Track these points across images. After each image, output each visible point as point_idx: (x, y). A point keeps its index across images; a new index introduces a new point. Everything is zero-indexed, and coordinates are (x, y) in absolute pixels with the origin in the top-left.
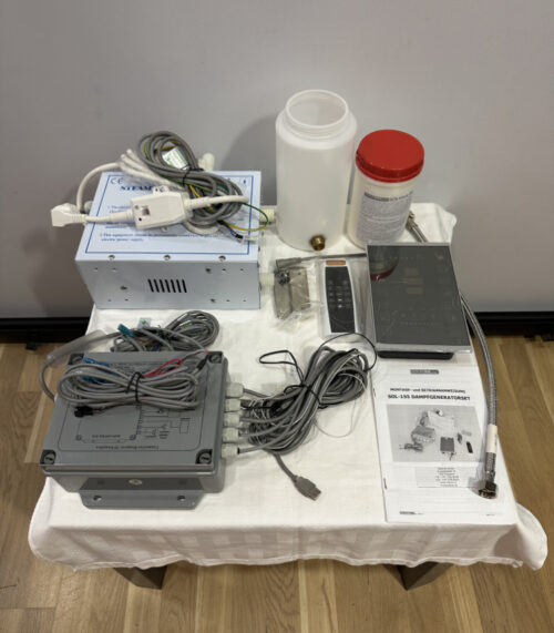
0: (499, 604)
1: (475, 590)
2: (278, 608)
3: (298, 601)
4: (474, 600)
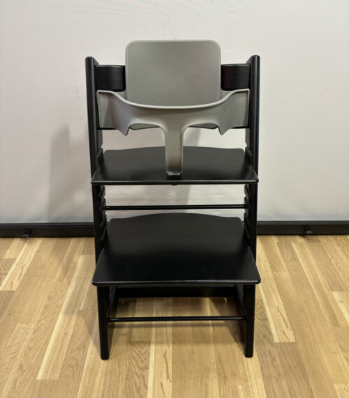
0: (274, 367)
1: (259, 358)
2: (135, 365)
3: (149, 362)
4: (258, 364)
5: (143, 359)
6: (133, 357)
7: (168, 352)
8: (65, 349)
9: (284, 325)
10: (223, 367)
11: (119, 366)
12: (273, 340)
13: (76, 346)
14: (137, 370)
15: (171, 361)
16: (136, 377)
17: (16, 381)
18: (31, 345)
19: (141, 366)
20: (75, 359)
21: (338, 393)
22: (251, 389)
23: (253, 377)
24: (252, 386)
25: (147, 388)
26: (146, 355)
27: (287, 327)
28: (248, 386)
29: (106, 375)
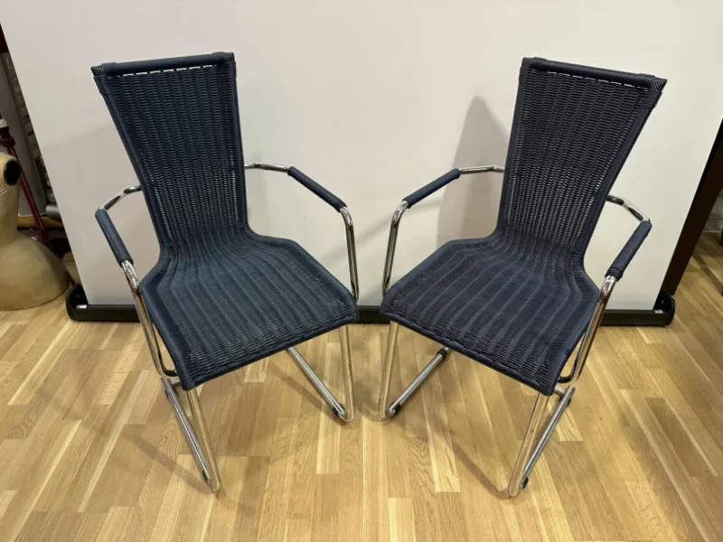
5: (423, 454)
6: (413, 453)
9: (569, 425)
11: (399, 460)
12: (558, 437)
13: (349, 441)
14: (419, 465)
16: (421, 474)
17: (295, 475)
18: (300, 440)
19: (424, 461)
20: (351, 454)
21: (630, 490)
25: (433, 482)
27: (573, 425)
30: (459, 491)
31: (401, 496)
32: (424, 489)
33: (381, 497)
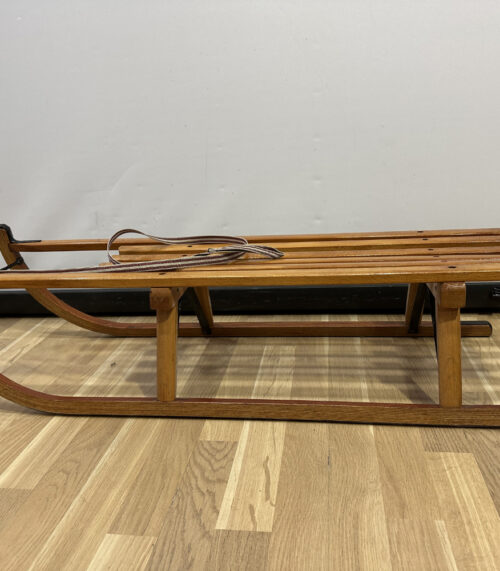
5: (216, 466)
7: (272, 458)
8: (61, 447)
10: (397, 490)
11: (164, 476)
13: (85, 444)
14: (201, 483)
15: (278, 473)
16: (196, 495)
19: (210, 478)
20: (76, 462)
22: (467, 528)
23: (472, 507)
24: (469, 523)
25: (218, 513)
26: (224, 462)
28: (462, 523)
29: (133, 488)
30: (269, 529)
31: (134, 533)
32: (191, 524)
33: (91, 532)
